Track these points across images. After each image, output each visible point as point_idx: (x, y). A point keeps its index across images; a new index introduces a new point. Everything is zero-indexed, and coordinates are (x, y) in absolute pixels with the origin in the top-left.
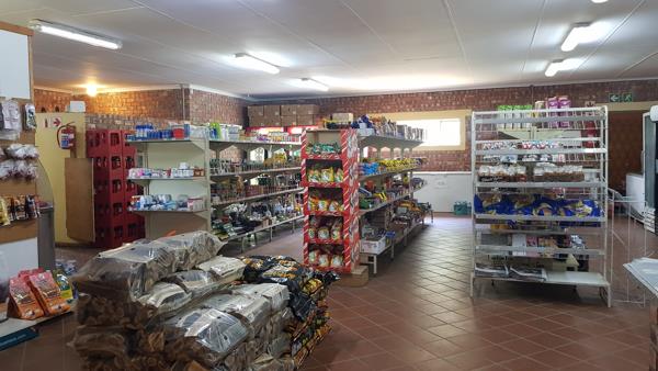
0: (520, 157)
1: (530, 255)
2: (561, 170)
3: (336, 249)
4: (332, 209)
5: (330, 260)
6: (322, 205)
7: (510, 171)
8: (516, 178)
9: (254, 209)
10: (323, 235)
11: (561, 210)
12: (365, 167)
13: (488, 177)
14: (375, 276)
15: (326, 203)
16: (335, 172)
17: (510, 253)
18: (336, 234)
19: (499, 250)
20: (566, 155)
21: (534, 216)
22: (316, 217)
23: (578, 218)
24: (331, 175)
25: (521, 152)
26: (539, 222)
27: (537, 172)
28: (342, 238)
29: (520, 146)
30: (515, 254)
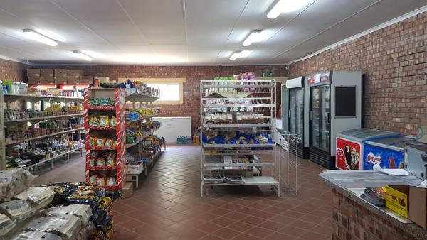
0: (229, 109)
1: (235, 168)
2: (252, 117)
3: (111, 173)
4: (107, 144)
5: (106, 180)
6: (100, 142)
7: (223, 117)
8: (227, 122)
9: (37, 146)
10: (100, 164)
11: (252, 140)
12: (130, 115)
13: (211, 121)
14: (137, 189)
15: (103, 141)
16: (110, 118)
17: (223, 167)
18: (111, 163)
19: (217, 166)
20: (254, 108)
21: (237, 145)
22: (96, 151)
23: (261, 145)
24: (107, 120)
25: (229, 106)
26: (239, 148)
27: (239, 118)
28: (115, 165)
29: (228, 103)
30: (226, 168)
